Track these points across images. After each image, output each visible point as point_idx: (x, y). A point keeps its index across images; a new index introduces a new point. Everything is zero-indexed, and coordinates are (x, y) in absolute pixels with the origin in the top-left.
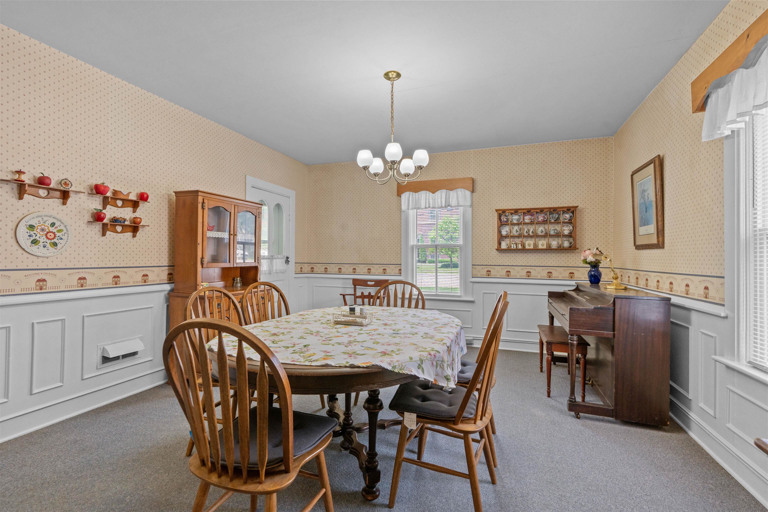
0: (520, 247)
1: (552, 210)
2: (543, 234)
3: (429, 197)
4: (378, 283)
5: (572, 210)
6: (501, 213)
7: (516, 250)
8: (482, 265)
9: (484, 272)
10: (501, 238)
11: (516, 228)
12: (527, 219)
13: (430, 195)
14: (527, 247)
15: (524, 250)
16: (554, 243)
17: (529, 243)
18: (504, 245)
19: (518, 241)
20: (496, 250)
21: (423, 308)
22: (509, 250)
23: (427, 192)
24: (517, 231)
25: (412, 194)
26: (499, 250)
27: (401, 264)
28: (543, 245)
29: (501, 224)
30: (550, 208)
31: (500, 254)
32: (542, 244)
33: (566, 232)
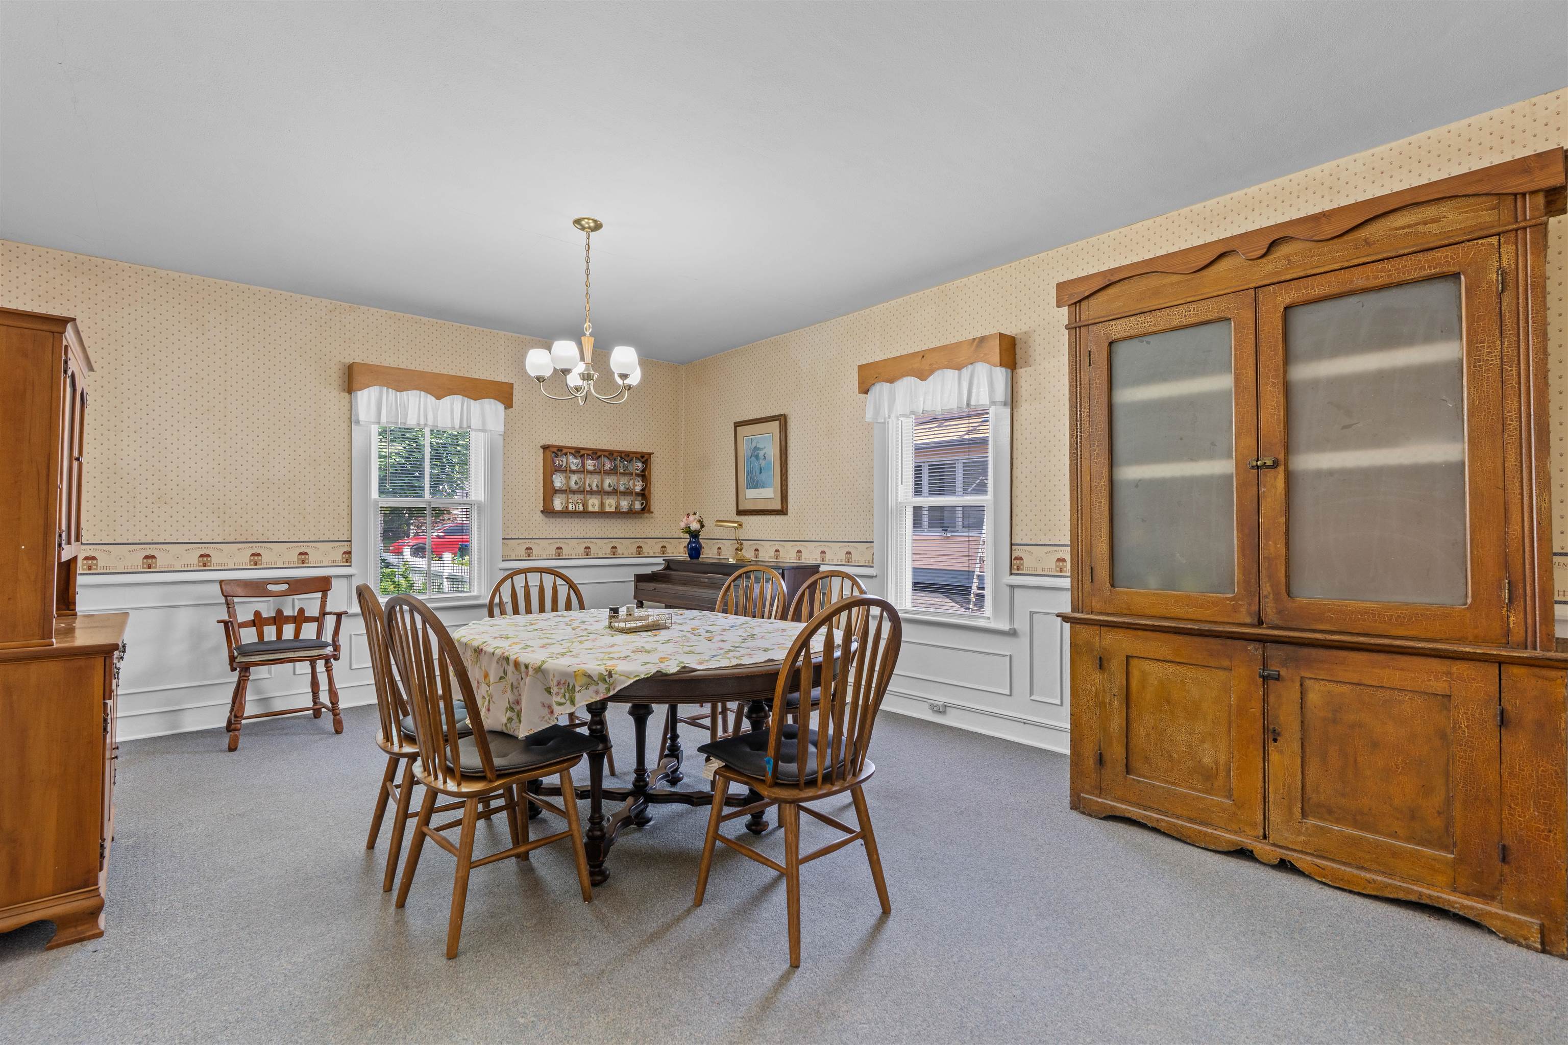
0: (581, 508)
1: (623, 455)
2: (610, 490)
3: (425, 404)
4: (298, 586)
5: (645, 458)
6: (552, 452)
7: (575, 514)
8: (519, 539)
9: (521, 551)
10: (550, 492)
11: (574, 478)
12: (590, 464)
13: (429, 400)
14: (590, 509)
15: (586, 514)
16: (624, 504)
17: (594, 504)
18: (558, 504)
19: (578, 497)
20: (541, 511)
21: (582, 607)
22: (566, 513)
23: (423, 393)
24: (576, 483)
25: (388, 392)
26: (548, 512)
27: (350, 541)
28: (610, 506)
29: (550, 470)
30: (621, 452)
31: (547, 520)
32: (610, 504)
33: (638, 489)
